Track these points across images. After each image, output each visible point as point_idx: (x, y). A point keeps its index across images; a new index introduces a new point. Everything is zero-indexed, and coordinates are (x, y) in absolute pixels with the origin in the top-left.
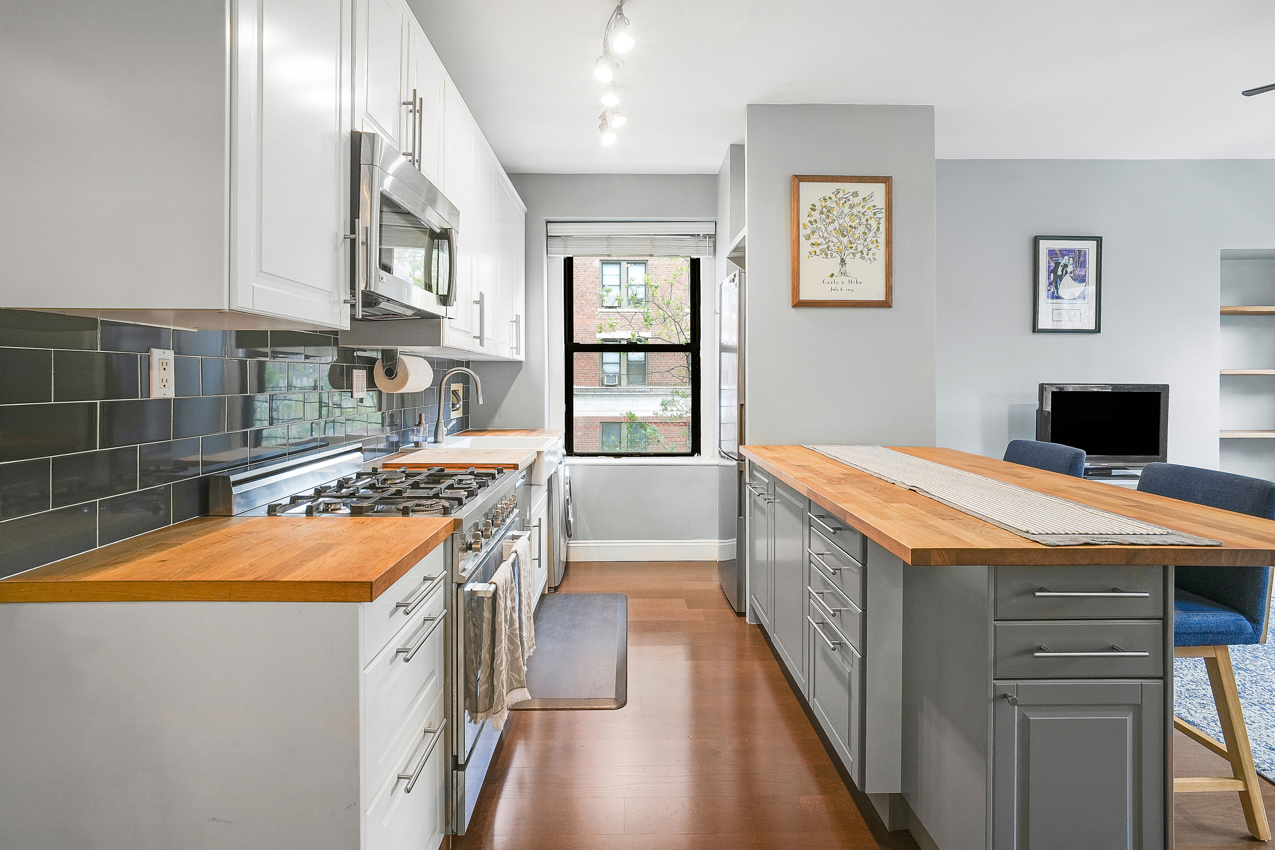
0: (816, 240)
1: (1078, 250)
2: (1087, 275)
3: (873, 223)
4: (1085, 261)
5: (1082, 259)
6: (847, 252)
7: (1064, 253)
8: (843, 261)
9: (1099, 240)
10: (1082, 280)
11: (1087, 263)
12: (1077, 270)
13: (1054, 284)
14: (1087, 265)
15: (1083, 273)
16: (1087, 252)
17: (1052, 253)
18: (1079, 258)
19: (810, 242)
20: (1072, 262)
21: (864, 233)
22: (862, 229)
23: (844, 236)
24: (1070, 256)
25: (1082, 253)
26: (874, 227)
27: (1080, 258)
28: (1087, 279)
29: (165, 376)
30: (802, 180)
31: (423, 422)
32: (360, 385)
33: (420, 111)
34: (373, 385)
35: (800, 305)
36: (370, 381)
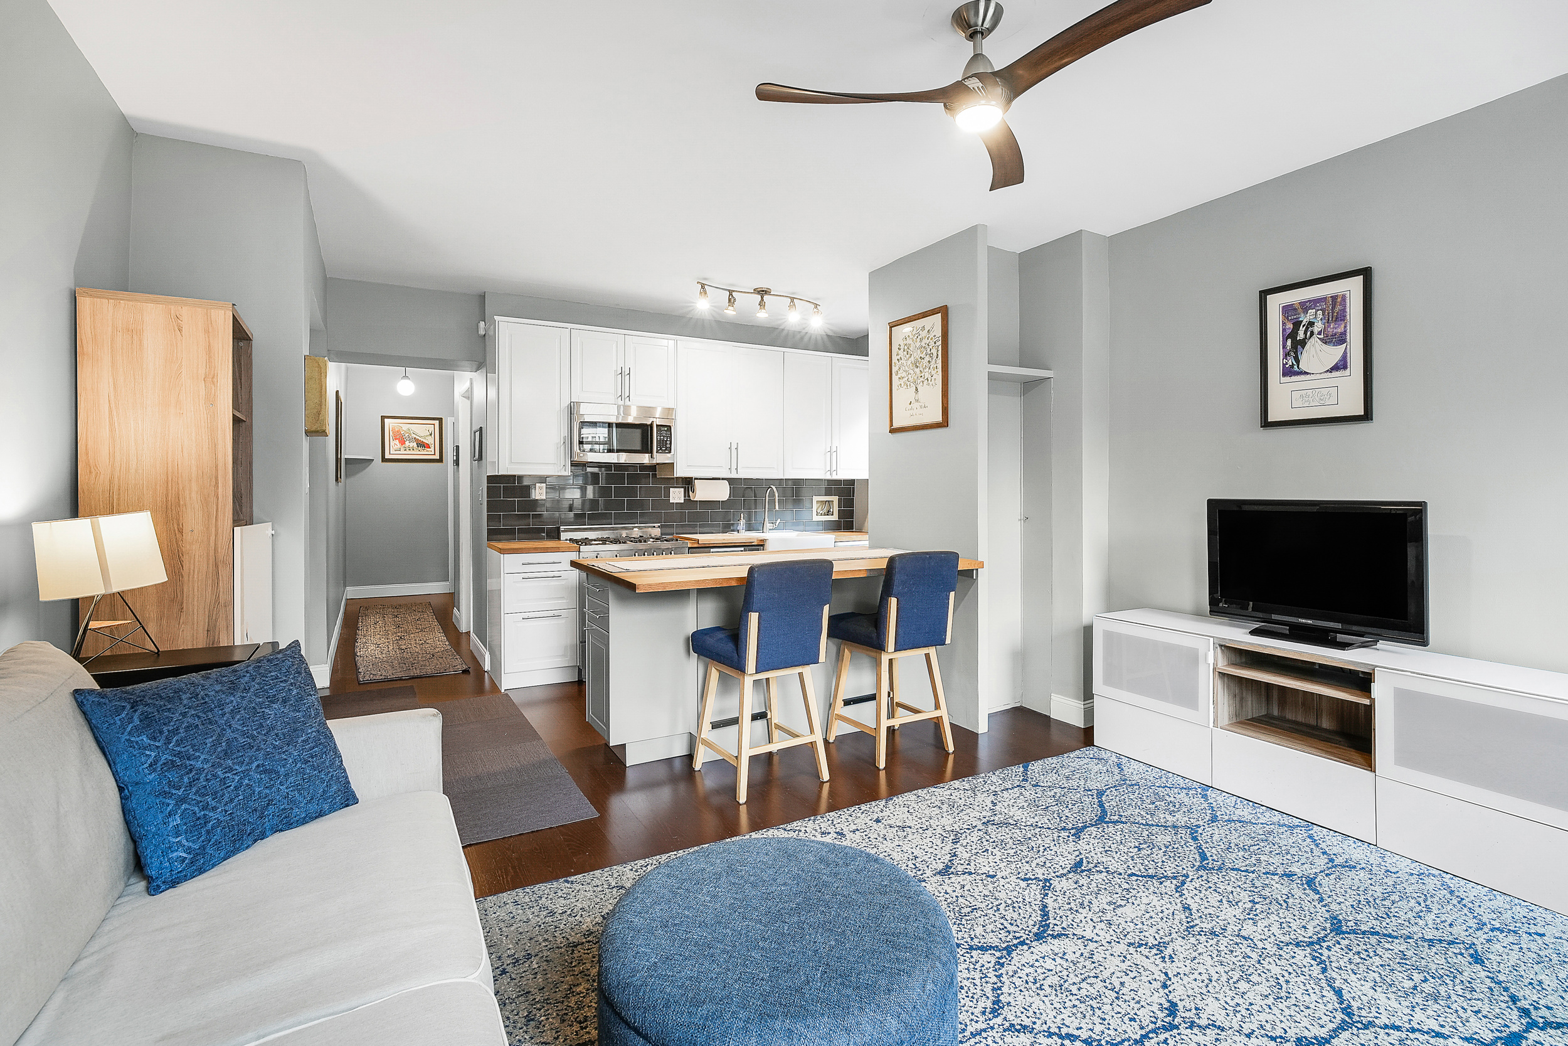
0: (901, 375)
1: (1331, 297)
2: (1348, 331)
3: (934, 351)
4: (1344, 310)
5: (1338, 308)
6: (919, 381)
7: (1305, 306)
8: (917, 389)
9: (1366, 273)
10: (1341, 339)
11: (1348, 314)
12: (1329, 326)
13: (1292, 354)
14: (1348, 317)
15: (1340, 330)
16: (1348, 295)
17: (1288, 310)
18: (1333, 308)
19: (898, 377)
20: (1321, 316)
21: (929, 362)
22: (927, 358)
23: (917, 367)
24: (1317, 308)
25: (1339, 300)
26: (935, 354)
27: (1335, 309)
28: (1348, 337)
29: (541, 492)
30: (892, 325)
31: (742, 518)
32: (677, 496)
33: (629, 374)
34: (689, 496)
35: (893, 431)
36: (687, 494)
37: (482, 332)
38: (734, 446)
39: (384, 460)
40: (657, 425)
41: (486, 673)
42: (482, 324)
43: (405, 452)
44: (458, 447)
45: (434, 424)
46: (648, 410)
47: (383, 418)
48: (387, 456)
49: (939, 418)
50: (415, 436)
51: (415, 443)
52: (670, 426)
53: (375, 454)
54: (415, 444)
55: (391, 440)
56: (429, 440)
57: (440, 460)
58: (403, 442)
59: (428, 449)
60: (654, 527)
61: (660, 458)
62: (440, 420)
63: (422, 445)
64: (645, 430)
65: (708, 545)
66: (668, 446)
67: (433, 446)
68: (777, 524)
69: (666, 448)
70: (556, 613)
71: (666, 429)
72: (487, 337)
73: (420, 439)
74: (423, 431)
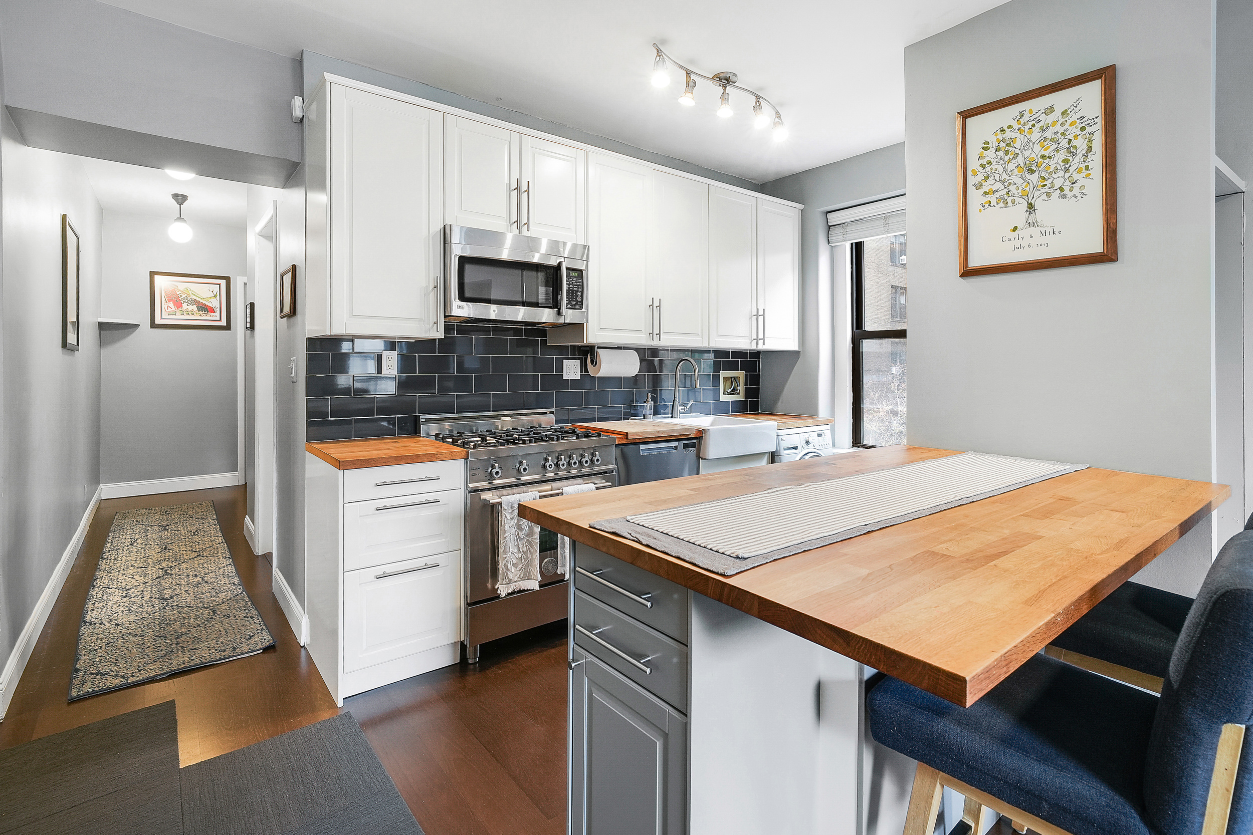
0: (990, 187)
3: (1080, 142)
6: (1037, 194)
8: (1032, 207)
19: (982, 191)
22: (1062, 155)
23: (1032, 172)
26: (1083, 148)
29: (390, 363)
30: (966, 115)
31: (650, 399)
32: (571, 370)
33: (528, 191)
34: (587, 371)
35: (968, 273)
36: (584, 368)
37: (297, 113)
38: (657, 303)
39: (154, 325)
40: (568, 269)
41: (303, 650)
42: (298, 100)
43: (182, 317)
44: (252, 305)
45: (220, 284)
46: (555, 245)
47: (152, 274)
48: (158, 321)
49: (1097, 246)
50: (194, 297)
51: (195, 306)
52: (581, 271)
53: (141, 317)
54: (195, 308)
55: (163, 301)
56: (214, 303)
57: (228, 327)
58: (178, 305)
59: (212, 314)
60: (546, 413)
61: (569, 316)
62: (227, 279)
63: (205, 309)
64: (552, 274)
65: (638, 441)
66: (579, 299)
67: (218, 309)
68: (688, 407)
69: (577, 301)
70: (430, 561)
71: (576, 274)
72: (305, 120)
73: (201, 301)
74: (207, 292)
